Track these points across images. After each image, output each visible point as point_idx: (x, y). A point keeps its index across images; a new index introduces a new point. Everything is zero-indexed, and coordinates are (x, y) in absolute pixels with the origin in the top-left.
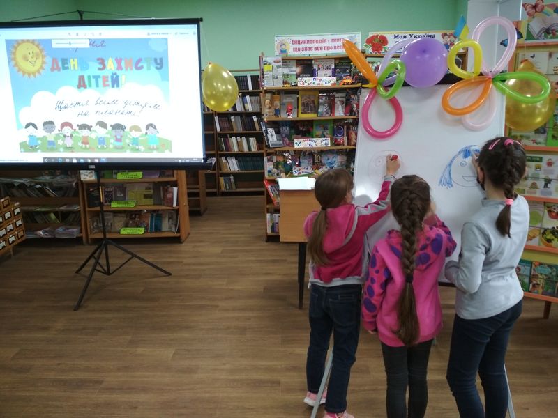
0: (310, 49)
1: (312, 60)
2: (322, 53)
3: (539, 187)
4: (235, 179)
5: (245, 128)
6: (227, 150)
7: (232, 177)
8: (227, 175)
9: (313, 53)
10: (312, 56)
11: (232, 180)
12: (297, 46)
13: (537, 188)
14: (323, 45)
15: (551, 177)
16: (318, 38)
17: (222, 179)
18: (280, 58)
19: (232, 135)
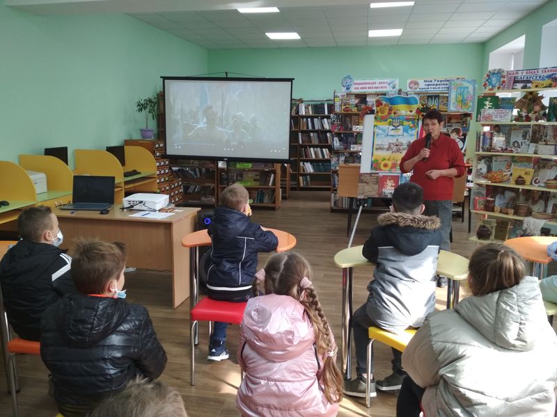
0: (365, 88)
1: (366, 95)
2: (373, 91)
4: (311, 178)
5: (320, 142)
6: (306, 157)
7: (308, 177)
8: (305, 175)
9: (367, 91)
10: (366, 93)
11: (309, 179)
12: (357, 86)
14: (374, 86)
16: (371, 81)
17: (301, 178)
18: (345, 94)
19: (310, 147)
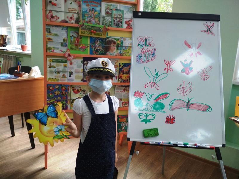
3: (67, 77)
13: (65, 78)
15: (72, 71)
